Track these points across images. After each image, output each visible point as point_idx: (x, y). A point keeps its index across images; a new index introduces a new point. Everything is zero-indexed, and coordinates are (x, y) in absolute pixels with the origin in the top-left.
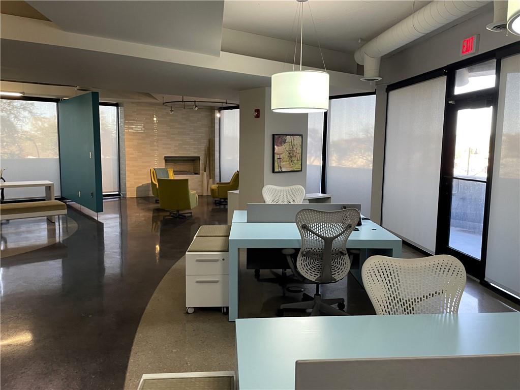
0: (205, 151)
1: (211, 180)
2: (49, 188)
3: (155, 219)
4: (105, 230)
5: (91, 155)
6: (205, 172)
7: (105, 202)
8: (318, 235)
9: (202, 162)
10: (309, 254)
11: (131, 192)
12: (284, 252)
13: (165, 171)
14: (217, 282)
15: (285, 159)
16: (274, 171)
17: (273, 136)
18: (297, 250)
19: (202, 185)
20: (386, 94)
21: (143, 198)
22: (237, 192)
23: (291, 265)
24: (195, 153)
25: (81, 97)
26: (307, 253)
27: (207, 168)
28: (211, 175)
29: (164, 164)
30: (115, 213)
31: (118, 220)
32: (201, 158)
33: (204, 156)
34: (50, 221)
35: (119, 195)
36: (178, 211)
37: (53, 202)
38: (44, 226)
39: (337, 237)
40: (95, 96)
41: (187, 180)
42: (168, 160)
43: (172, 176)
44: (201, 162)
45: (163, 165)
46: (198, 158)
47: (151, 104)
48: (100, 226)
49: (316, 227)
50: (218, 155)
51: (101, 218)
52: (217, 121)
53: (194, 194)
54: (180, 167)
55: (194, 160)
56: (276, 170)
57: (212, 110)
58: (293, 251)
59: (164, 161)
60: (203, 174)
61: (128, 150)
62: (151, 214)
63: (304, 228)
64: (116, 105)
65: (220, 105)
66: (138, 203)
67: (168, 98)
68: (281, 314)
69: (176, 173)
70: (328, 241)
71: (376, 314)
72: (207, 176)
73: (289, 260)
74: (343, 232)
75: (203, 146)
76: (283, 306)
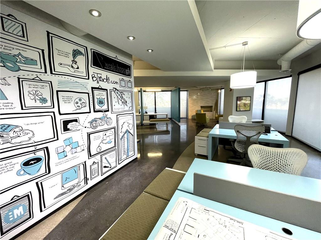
0: (215, 104)
1: (216, 114)
2: (167, 115)
3: (196, 125)
4: (181, 128)
5: (178, 106)
7: (181, 120)
8: (244, 135)
9: (213, 107)
10: (240, 142)
11: (190, 117)
12: (230, 140)
13: (200, 111)
14: (205, 147)
15: (242, 106)
16: (237, 111)
17: (237, 97)
18: (235, 140)
19: (213, 116)
20: (298, 76)
21: (193, 119)
22: (222, 118)
23: (233, 145)
24: (211, 104)
25: (176, 89)
26: (239, 141)
27: (215, 109)
28: (217, 112)
30: (184, 123)
31: (186, 125)
34: (167, 124)
35: (187, 118)
36: (202, 124)
37: (168, 119)
38: (165, 125)
39: (253, 136)
40: (179, 88)
41: (205, 114)
42: (202, 107)
43: (202, 112)
45: (200, 109)
46: (212, 106)
47: (197, 90)
48: (179, 126)
49: (244, 132)
51: (180, 124)
52: (219, 94)
53: (208, 118)
54: (205, 110)
55: (211, 107)
56: (238, 110)
57: (218, 89)
58: (234, 140)
59: (200, 107)
60: (214, 112)
61: (189, 104)
62: (195, 124)
63: (238, 132)
64: (187, 91)
65: (220, 88)
66: (192, 121)
67: (202, 87)
68: (228, 162)
69: (204, 111)
70: (248, 138)
71: (253, 167)
73: (232, 143)
74: (257, 135)
75: (214, 102)
76: (229, 159)
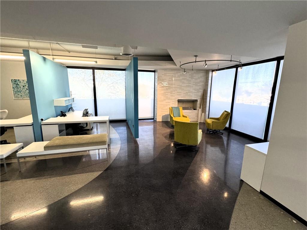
0: (201, 97)
1: (203, 114)
6: (200, 108)
11: (159, 118)
13: (178, 108)
21: (165, 122)
24: (195, 97)
27: (201, 106)
28: (204, 111)
29: (177, 104)
32: (198, 100)
33: (200, 99)
35: (154, 119)
44: (198, 103)
46: (196, 101)
50: (209, 99)
54: (185, 106)
55: (194, 102)
57: (208, 72)
59: (177, 102)
60: (199, 110)
61: (159, 96)
64: (154, 71)
65: (213, 68)
66: (162, 124)
69: (183, 109)
72: (201, 111)
75: (200, 94)
